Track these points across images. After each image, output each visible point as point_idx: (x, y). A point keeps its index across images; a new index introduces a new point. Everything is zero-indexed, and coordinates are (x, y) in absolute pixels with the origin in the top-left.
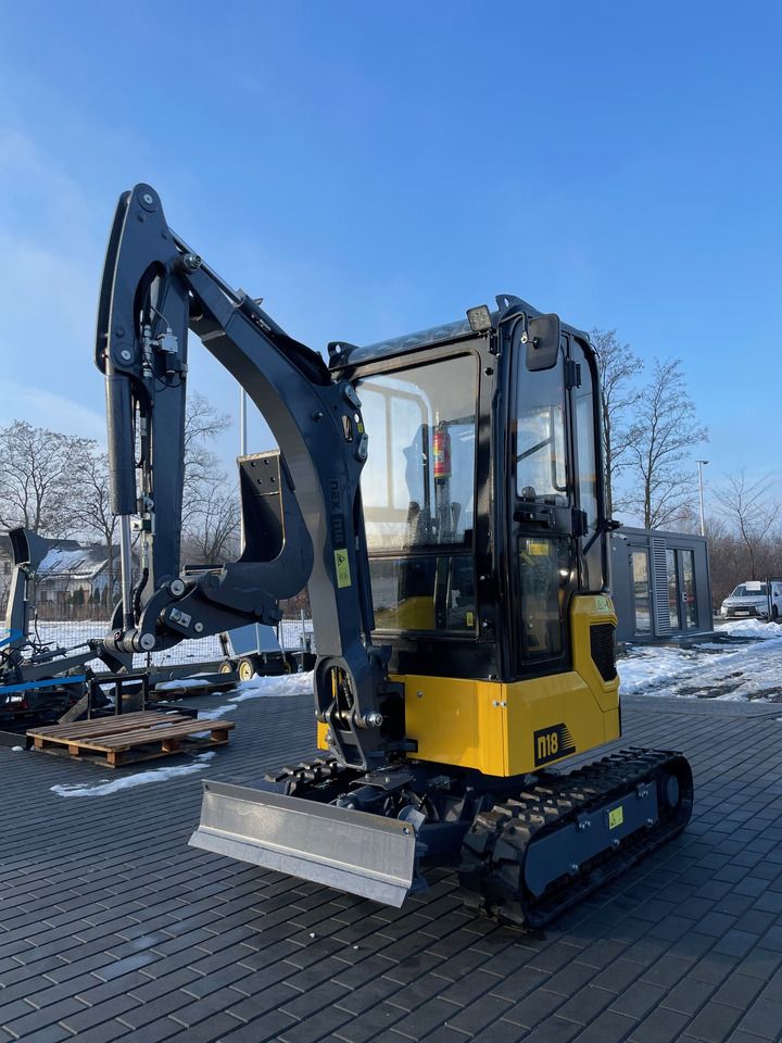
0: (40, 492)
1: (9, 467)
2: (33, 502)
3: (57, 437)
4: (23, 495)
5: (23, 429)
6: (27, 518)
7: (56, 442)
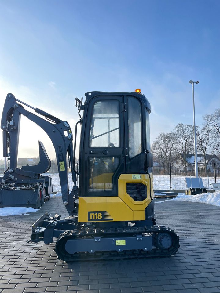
0: (186, 141)
1: (178, 136)
2: (184, 144)
3: (189, 126)
4: (181, 142)
5: (181, 125)
6: (183, 149)
7: (189, 127)
